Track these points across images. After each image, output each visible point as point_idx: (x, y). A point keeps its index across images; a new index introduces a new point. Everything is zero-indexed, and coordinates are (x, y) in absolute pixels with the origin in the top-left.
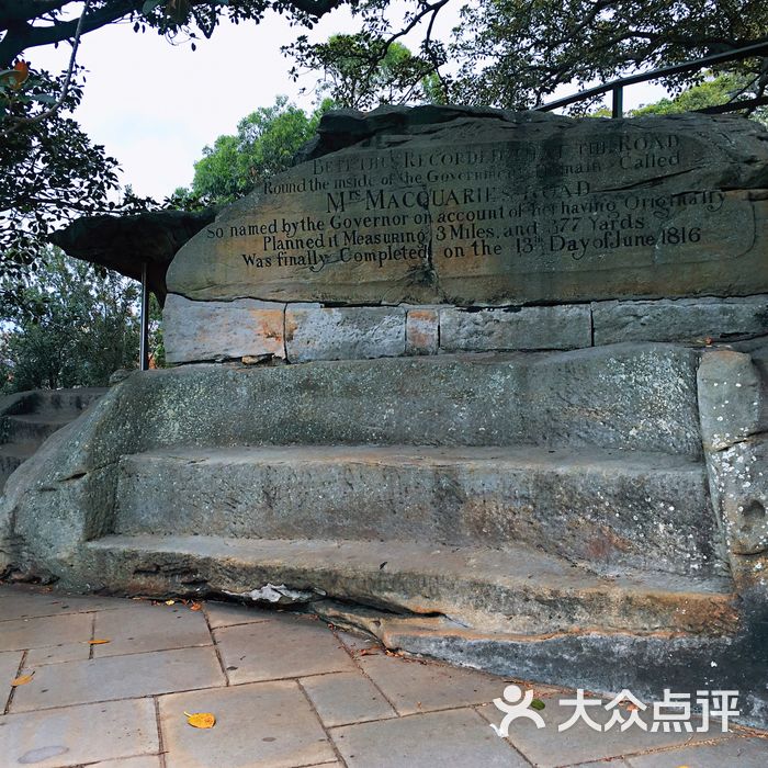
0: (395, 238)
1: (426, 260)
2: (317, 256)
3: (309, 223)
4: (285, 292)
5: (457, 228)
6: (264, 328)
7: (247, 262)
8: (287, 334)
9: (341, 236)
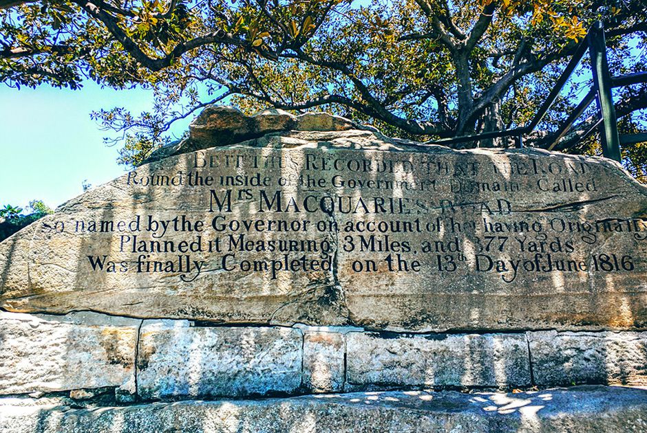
0: (294, 246)
1: (331, 273)
2: (191, 262)
3: (184, 223)
4: (142, 305)
5: (367, 239)
6: (108, 350)
7: (94, 266)
8: (140, 359)
9: (225, 240)
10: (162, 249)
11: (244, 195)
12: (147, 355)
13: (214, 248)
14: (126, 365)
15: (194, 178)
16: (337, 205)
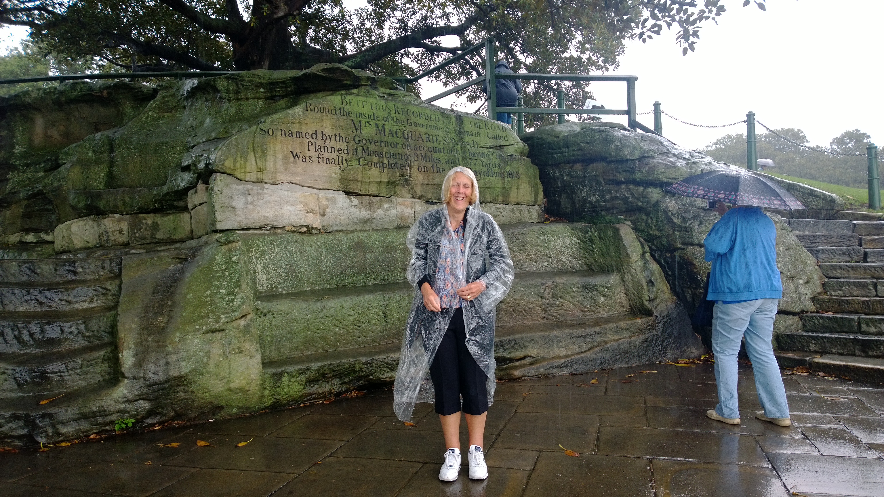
0: (392, 156)
1: (409, 172)
2: (344, 160)
3: (340, 137)
4: (320, 182)
5: (423, 155)
6: (304, 206)
7: (294, 157)
8: (321, 211)
9: (360, 149)
10: (329, 151)
11: (367, 124)
12: (325, 210)
13: (355, 153)
14: (314, 214)
15: (342, 111)
16: (410, 135)
